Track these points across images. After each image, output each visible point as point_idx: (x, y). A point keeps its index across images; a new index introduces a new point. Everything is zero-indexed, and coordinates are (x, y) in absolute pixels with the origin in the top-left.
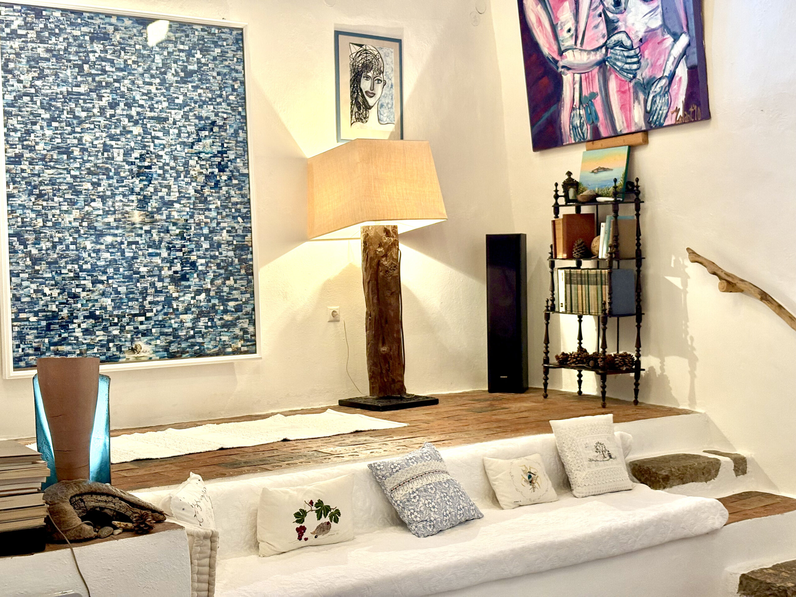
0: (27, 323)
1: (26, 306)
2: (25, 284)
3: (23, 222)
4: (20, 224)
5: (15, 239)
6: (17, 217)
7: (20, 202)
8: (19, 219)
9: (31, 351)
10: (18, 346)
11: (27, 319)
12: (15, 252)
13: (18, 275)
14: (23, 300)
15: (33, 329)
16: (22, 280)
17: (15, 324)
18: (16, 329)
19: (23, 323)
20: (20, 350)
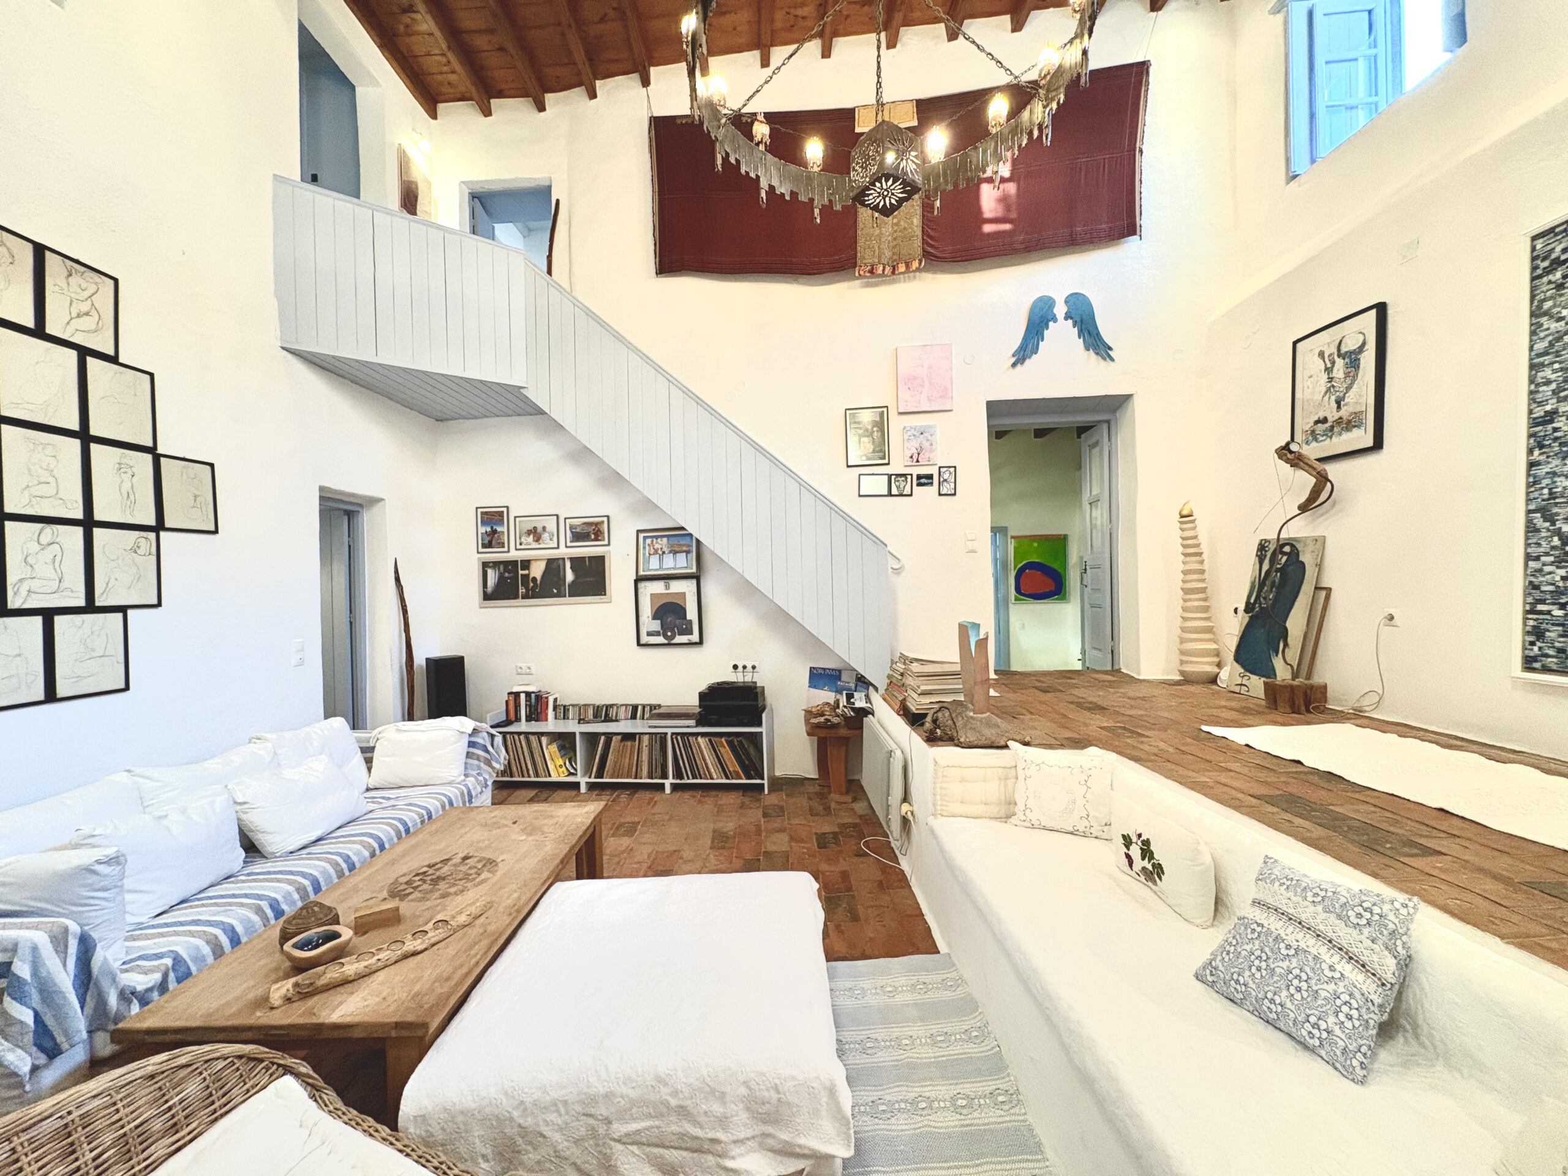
0: (1548, 617)
1: (1548, 597)
2: (1547, 569)
3: (1551, 493)
4: (1546, 497)
5: (1539, 515)
6: (1542, 488)
7: (1548, 470)
8: (1546, 491)
9: (1551, 652)
10: (1532, 643)
11: (1549, 613)
12: (1538, 531)
13: (1537, 558)
14: (1543, 588)
15: (1558, 625)
16: (1544, 565)
17: (1530, 616)
18: (1531, 623)
19: (1541, 617)
20: (1536, 649)
